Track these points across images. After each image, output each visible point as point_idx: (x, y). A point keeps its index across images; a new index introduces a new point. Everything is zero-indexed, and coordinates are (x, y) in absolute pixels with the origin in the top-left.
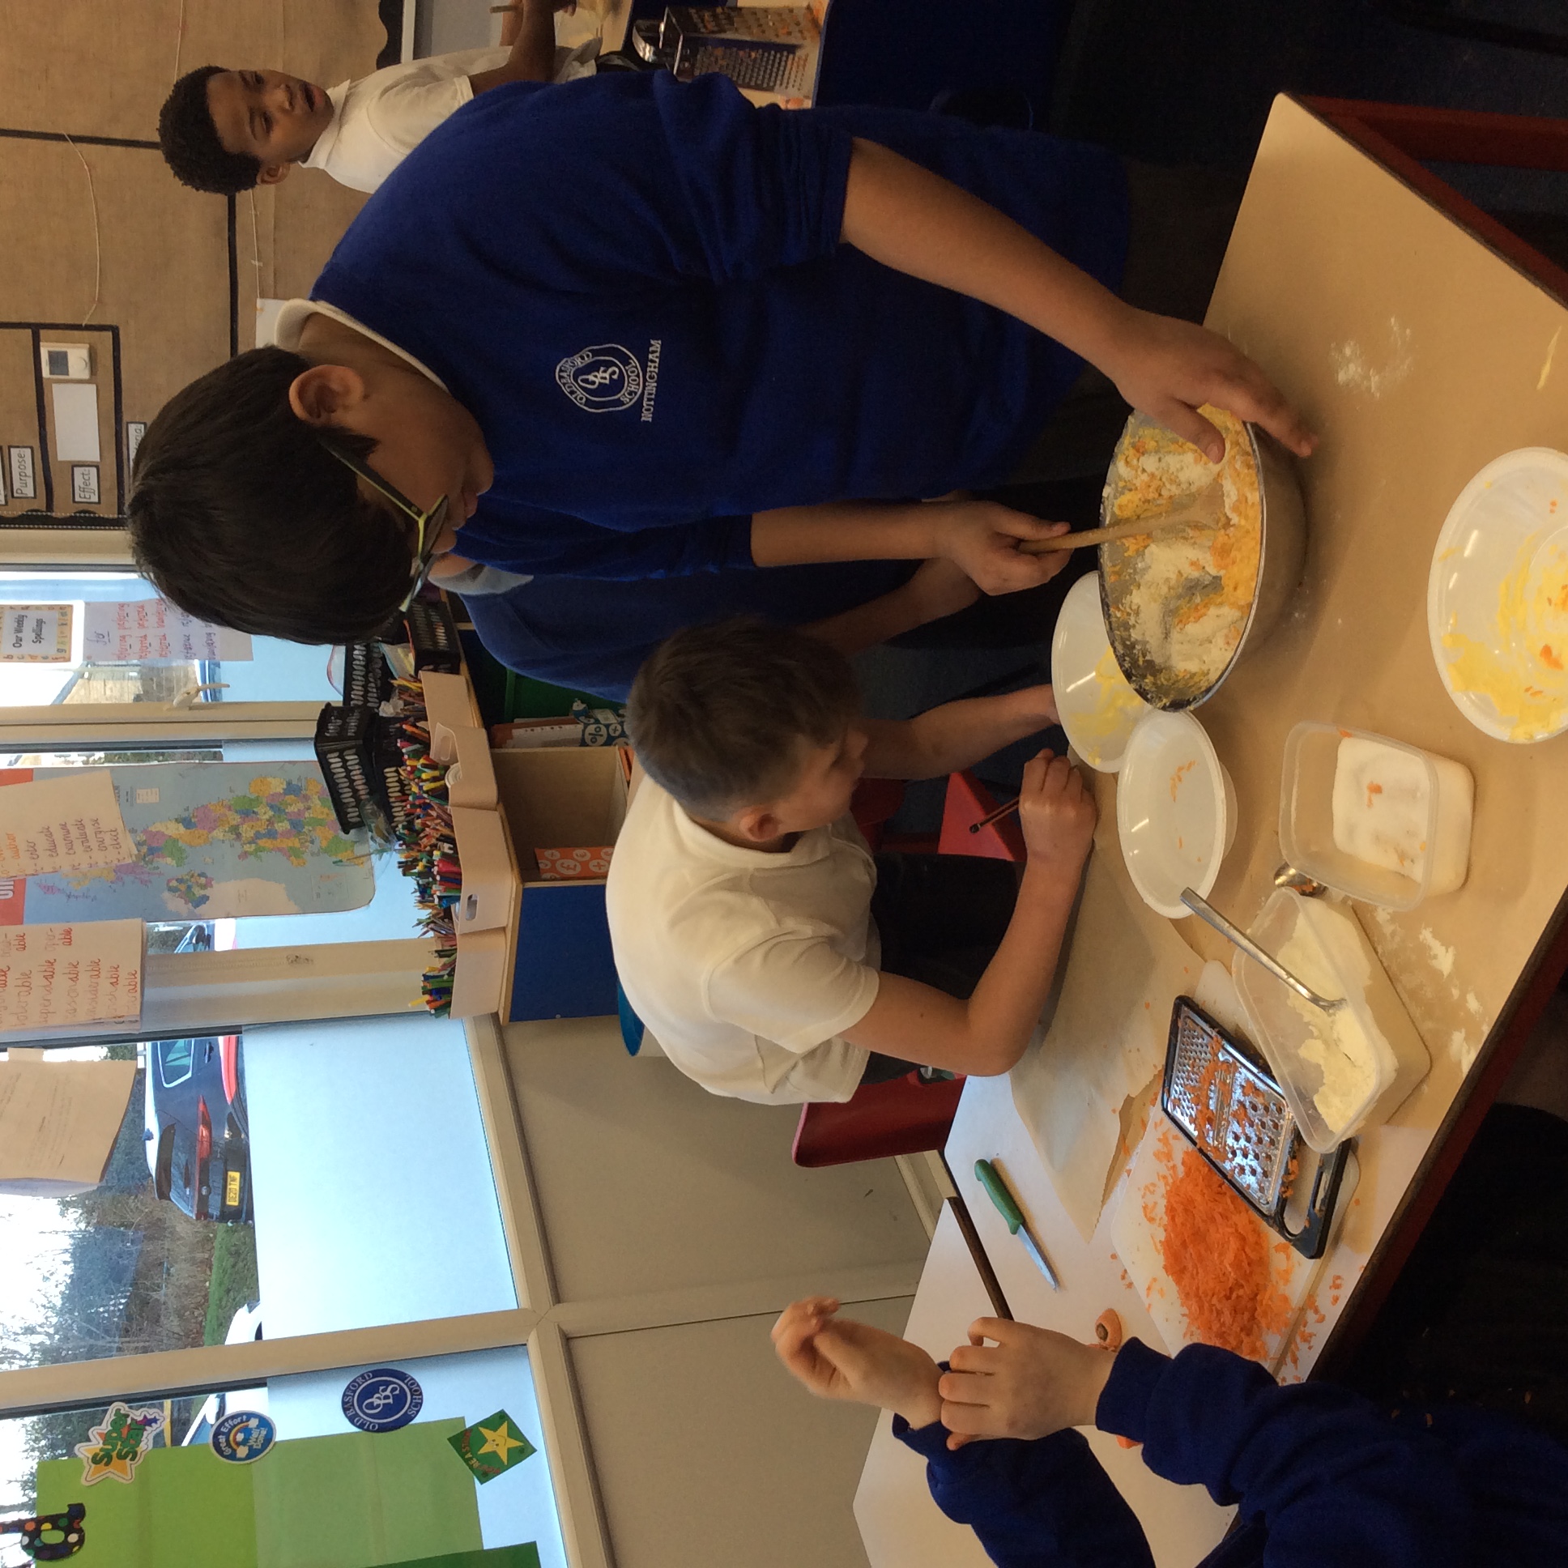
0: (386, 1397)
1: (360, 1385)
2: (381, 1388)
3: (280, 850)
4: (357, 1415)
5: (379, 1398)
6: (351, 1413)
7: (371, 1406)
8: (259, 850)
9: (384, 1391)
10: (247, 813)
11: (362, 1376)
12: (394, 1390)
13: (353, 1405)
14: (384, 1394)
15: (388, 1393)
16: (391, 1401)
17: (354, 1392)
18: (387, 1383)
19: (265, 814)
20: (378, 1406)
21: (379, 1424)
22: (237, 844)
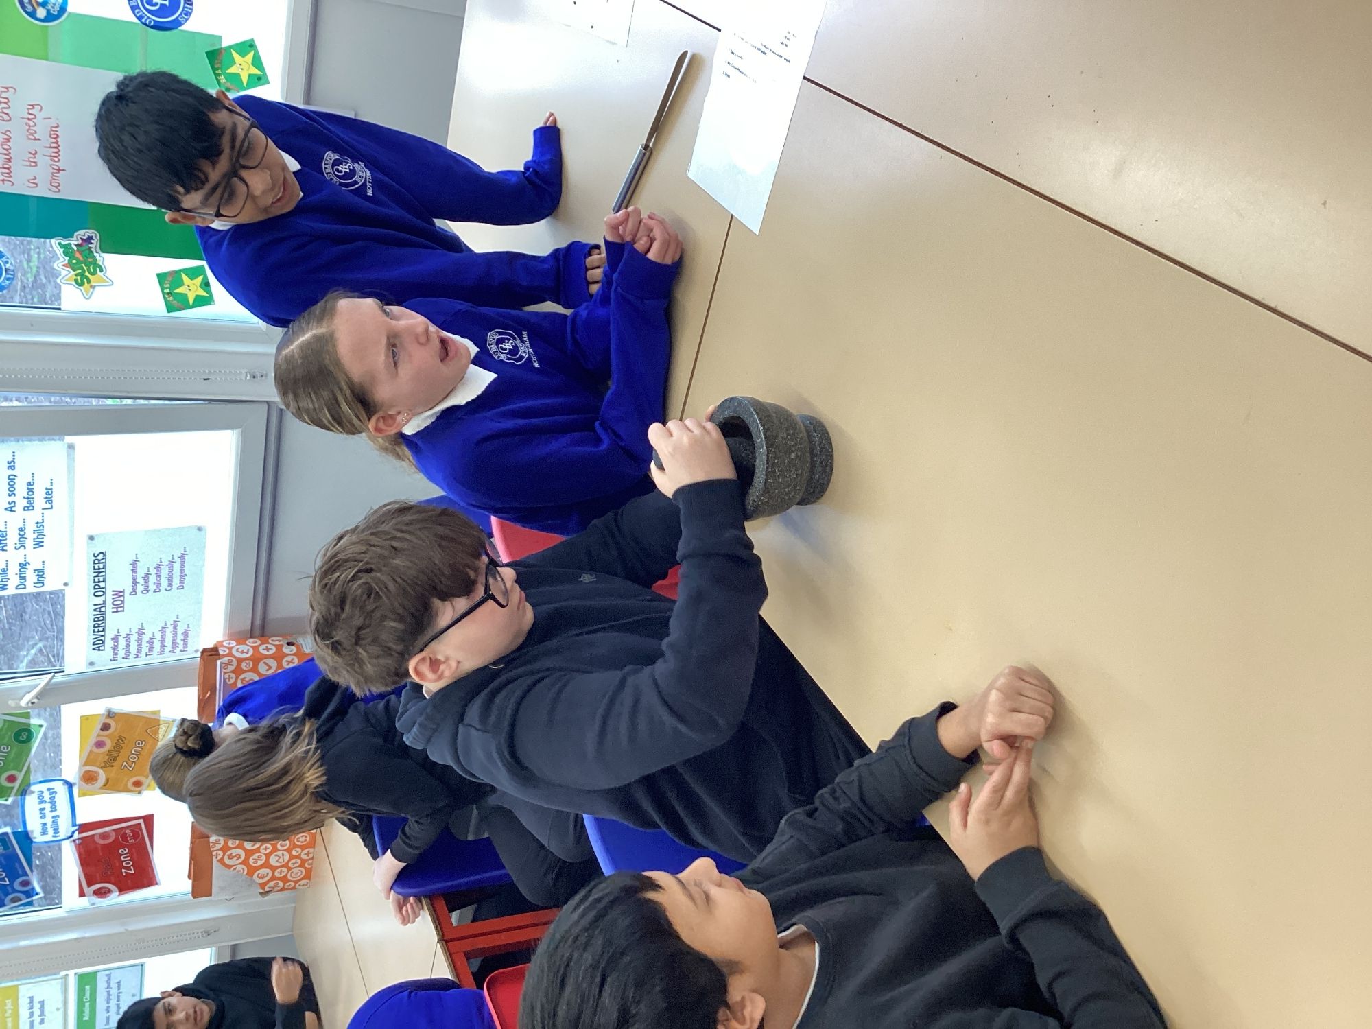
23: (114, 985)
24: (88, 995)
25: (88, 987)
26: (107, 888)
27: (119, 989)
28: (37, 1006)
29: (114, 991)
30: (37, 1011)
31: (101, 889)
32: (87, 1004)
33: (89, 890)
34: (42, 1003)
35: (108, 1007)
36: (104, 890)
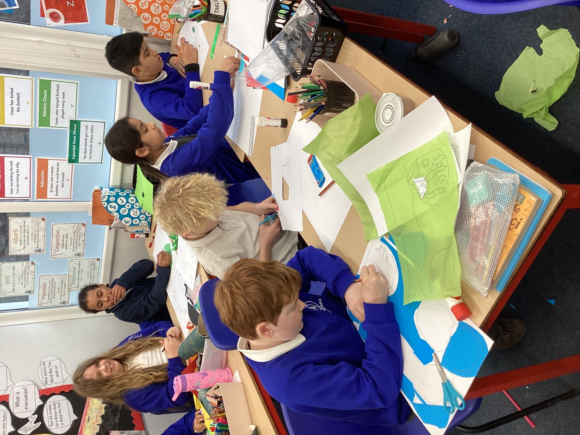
23: (61, 95)
24: (45, 97)
25: (45, 91)
26: (58, 14)
27: (64, 98)
28: (15, 97)
29: (61, 99)
30: (16, 102)
31: (54, 13)
32: (45, 104)
33: (47, 12)
34: (18, 95)
35: (57, 110)
36: (56, 15)
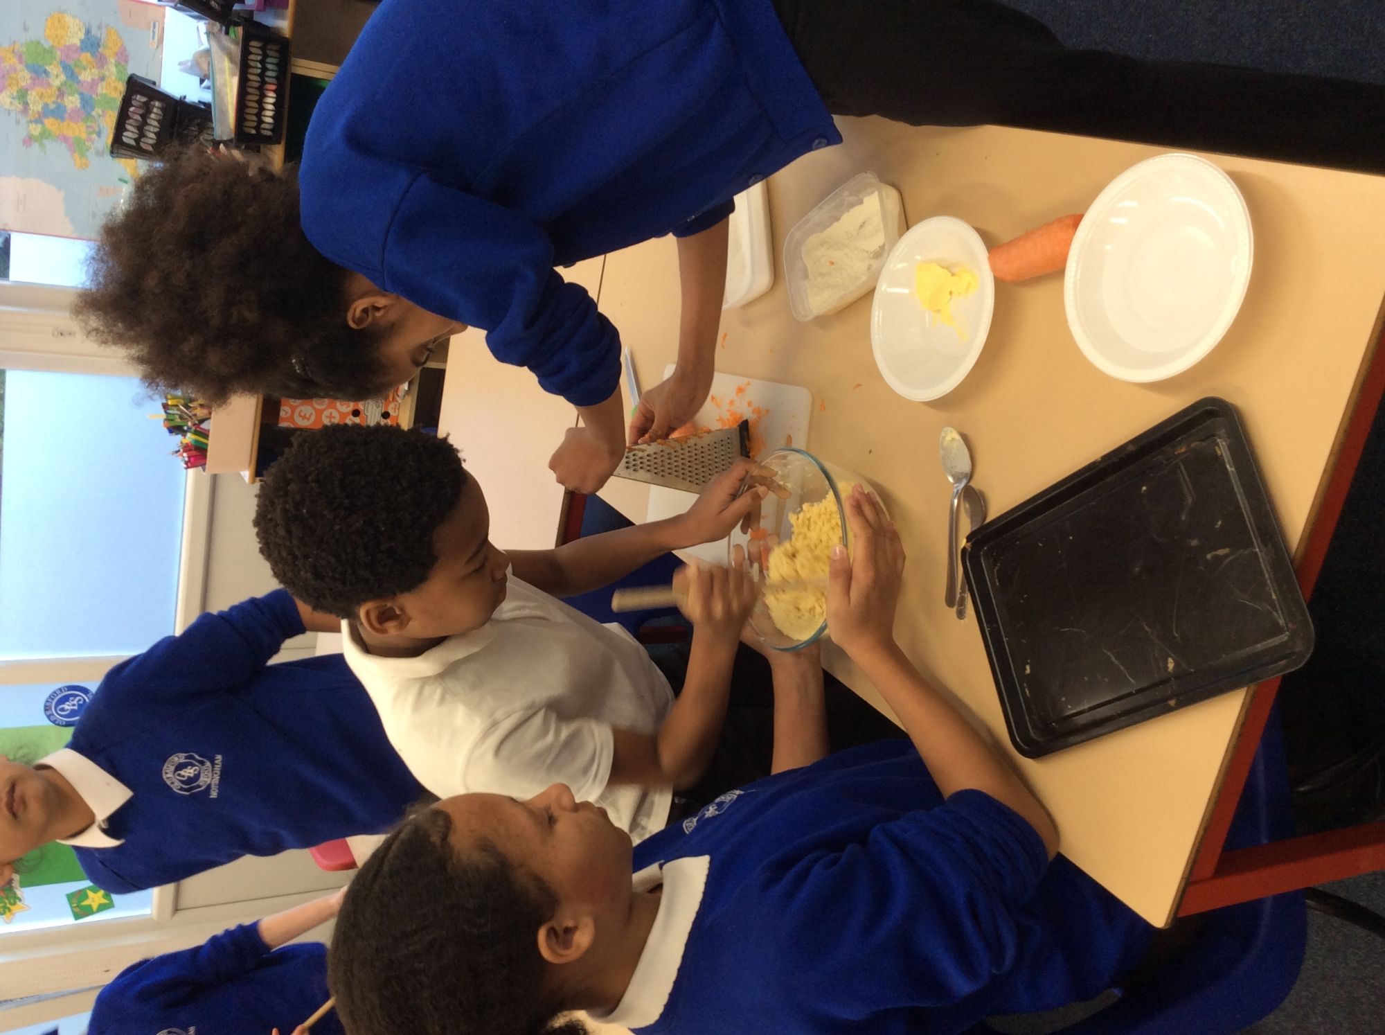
0: (74, 705)
1: (57, 695)
2: (71, 698)
3: (65, 139)
4: (53, 714)
5: (69, 705)
6: (48, 713)
7: (63, 710)
8: (45, 134)
9: (73, 700)
10: (39, 73)
11: (60, 689)
12: (80, 700)
13: (51, 709)
14: (72, 703)
15: (75, 702)
16: (76, 708)
17: (53, 699)
18: (76, 696)
19: (57, 78)
20: (67, 710)
21: (66, 721)
22: (23, 120)
